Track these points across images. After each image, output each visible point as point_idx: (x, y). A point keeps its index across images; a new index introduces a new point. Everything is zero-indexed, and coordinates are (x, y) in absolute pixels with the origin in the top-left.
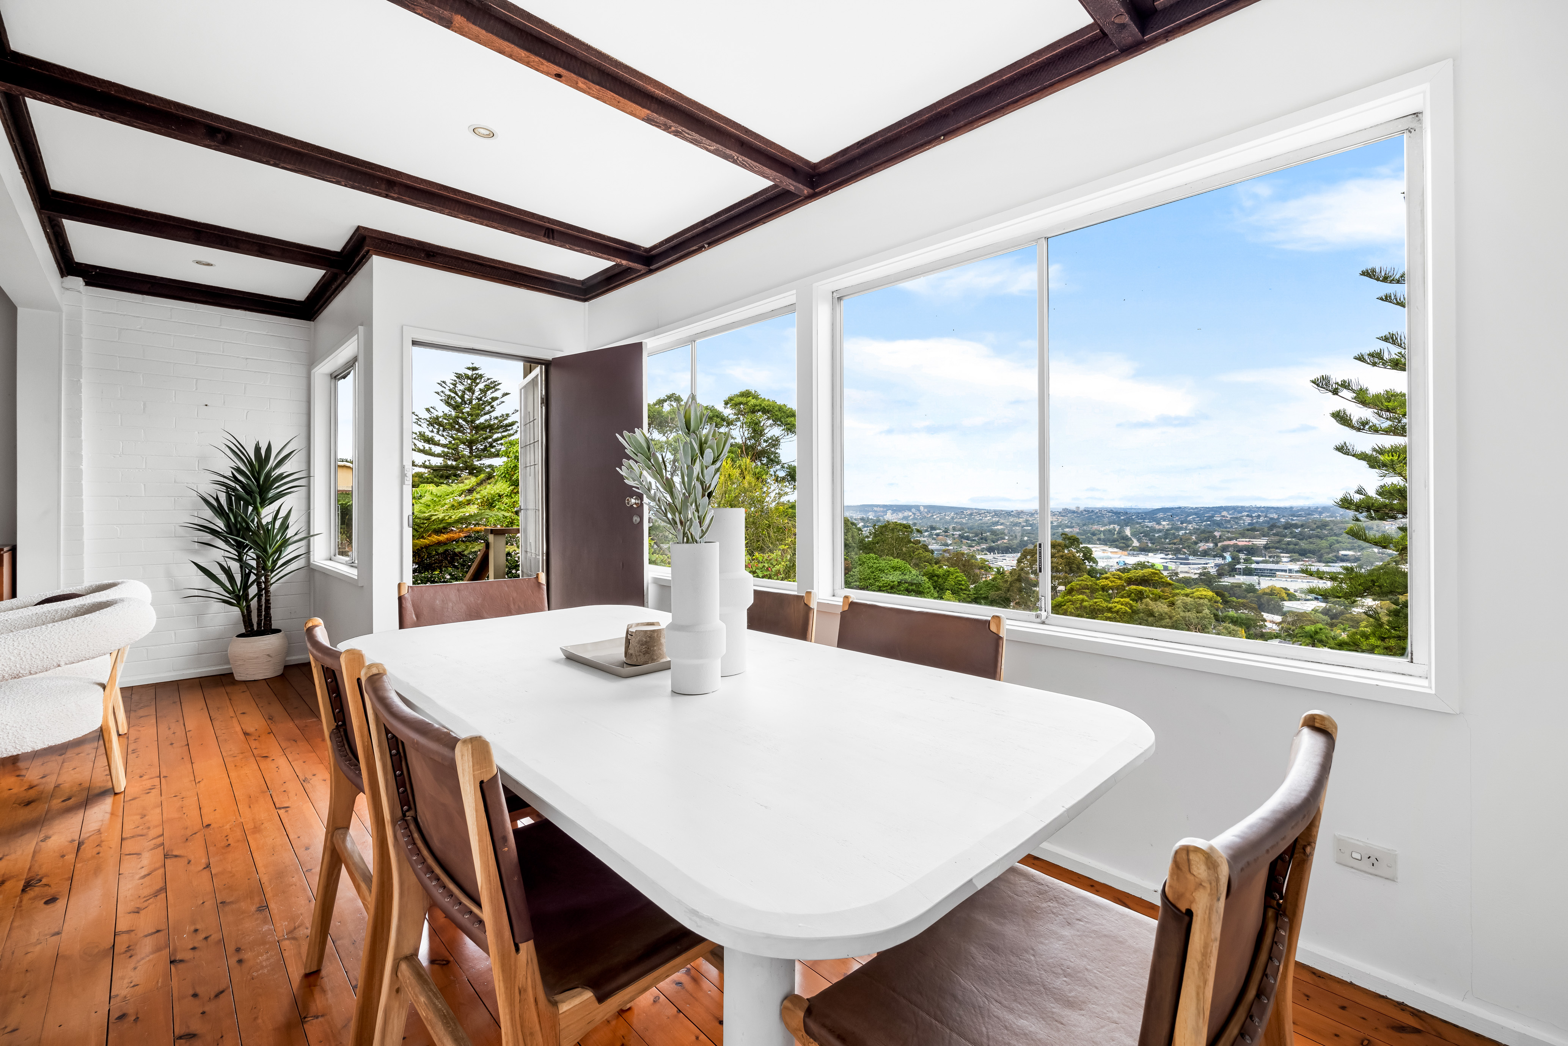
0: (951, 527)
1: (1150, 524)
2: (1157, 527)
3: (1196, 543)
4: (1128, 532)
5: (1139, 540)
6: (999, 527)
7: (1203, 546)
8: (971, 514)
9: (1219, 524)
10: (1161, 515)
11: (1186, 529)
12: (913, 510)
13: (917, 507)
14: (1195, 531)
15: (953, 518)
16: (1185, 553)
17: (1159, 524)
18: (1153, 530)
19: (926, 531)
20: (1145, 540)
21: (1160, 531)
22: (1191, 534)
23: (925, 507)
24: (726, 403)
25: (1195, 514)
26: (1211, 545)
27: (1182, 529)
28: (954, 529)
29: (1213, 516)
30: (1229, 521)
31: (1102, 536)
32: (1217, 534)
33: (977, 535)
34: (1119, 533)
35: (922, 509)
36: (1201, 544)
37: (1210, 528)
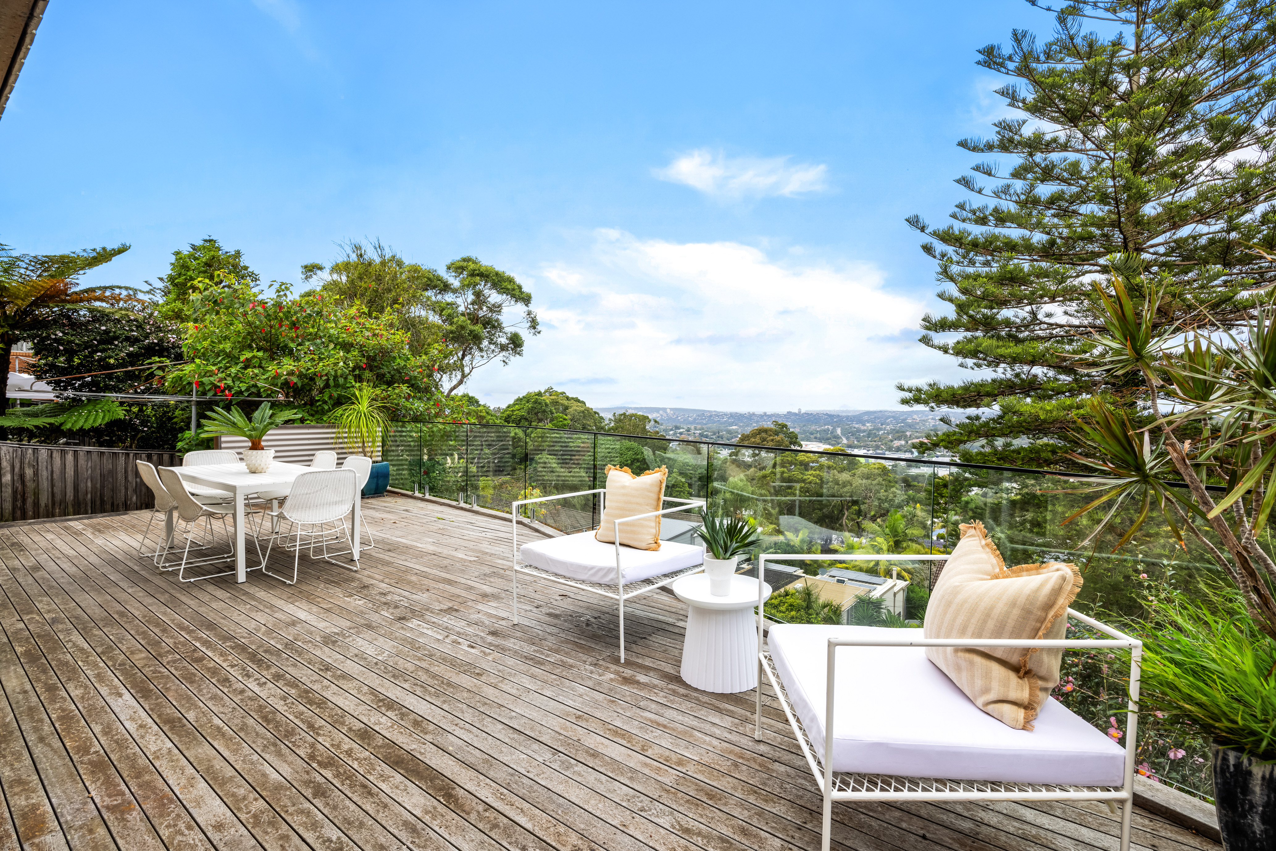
0: (693, 427)
1: (857, 426)
2: (863, 428)
3: (892, 441)
4: (839, 431)
5: (847, 438)
6: (734, 427)
7: (897, 443)
8: (711, 416)
9: (910, 426)
10: (866, 418)
11: (885, 429)
12: (661, 412)
13: (664, 410)
14: (892, 431)
15: (695, 419)
16: (882, 449)
17: (864, 425)
18: (859, 431)
19: (671, 430)
20: (852, 438)
21: (864, 431)
22: (888, 434)
23: (671, 409)
24: (449, 268)
25: (893, 417)
26: (903, 442)
27: (881, 429)
28: (696, 429)
29: (906, 419)
30: (918, 423)
31: (818, 435)
32: (908, 434)
33: (715, 434)
34: (832, 433)
35: (668, 411)
36: (895, 442)
37: (903, 429)
